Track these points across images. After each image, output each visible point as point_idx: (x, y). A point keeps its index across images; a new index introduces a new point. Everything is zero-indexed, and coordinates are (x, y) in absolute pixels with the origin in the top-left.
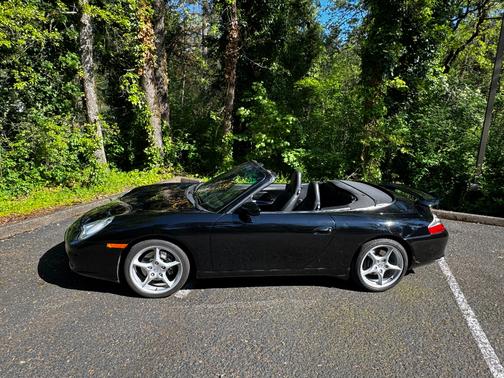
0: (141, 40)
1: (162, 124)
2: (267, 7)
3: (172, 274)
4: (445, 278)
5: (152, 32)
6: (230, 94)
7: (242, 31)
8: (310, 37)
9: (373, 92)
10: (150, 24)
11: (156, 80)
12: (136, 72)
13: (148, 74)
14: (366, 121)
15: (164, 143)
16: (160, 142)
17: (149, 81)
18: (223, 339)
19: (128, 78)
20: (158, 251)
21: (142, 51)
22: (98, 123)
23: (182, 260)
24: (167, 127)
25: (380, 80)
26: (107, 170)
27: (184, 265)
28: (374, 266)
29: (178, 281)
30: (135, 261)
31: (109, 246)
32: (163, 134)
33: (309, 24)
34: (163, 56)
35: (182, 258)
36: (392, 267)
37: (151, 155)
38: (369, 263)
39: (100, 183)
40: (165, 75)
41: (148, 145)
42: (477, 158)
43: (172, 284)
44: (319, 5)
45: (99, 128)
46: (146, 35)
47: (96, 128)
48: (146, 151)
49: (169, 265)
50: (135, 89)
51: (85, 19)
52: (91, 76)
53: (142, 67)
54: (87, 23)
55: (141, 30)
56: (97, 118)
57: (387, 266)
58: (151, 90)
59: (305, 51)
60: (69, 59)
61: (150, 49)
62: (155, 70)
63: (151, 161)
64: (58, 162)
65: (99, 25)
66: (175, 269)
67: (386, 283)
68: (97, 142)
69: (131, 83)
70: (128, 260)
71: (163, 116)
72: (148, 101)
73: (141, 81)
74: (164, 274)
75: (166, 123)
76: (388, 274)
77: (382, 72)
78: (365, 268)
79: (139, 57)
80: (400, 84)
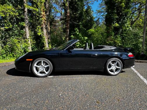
0: (42, 17)
1: (48, 41)
2: (78, 9)
3: (47, 69)
4: (136, 73)
5: (45, 15)
6: (68, 31)
7: (70, 14)
8: (91, 20)
9: (109, 28)
10: (44, 13)
11: (46, 28)
12: (41, 26)
13: (44, 26)
14: (108, 37)
15: (49, 46)
16: (48, 46)
17: (44, 28)
18: (62, 85)
19: (38, 27)
20: (42, 62)
21: (42, 20)
22: (29, 39)
23: (50, 65)
24: (50, 42)
25: (111, 25)
27: (51, 66)
28: (112, 67)
29: (49, 72)
30: (35, 65)
31: (27, 60)
32: (49, 44)
33: (90, 16)
34: (48, 22)
35: (50, 64)
36: (117, 67)
38: (110, 66)
40: (49, 27)
41: (44, 47)
42: (142, 45)
43: (47, 73)
44: (93, 11)
46: (43, 15)
47: (28, 41)
49: (46, 66)
50: (40, 31)
51: (26, 10)
52: (27, 26)
53: (42, 24)
54: (26, 11)
55: (42, 14)
56: (29, 37)
57: (116, 67)
58: (45, 31)
59: (90, 23)
60: (22, 23)
61: (44, 20)
62: (46, 26)
64: (18, 53)
65: (29, 11)
66: (48, 68)
67: (116, 73)
68: (29, 45)
69: (39, 29)
70: (33, 64)
71: (49, 39)
72: (44, 34)
73: (42, 28)
74: (44, 69)
75: (49, 40)
76: (117, 70)
77: (111, 22)
78: (109, 68)
79: (41, 22)
80: (117, 25)
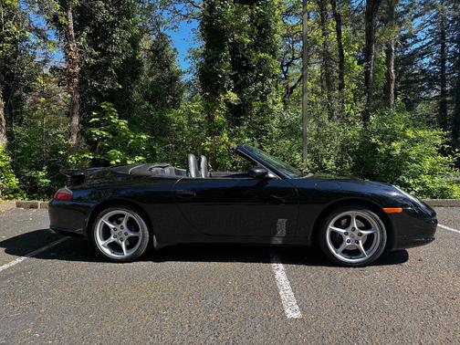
42: (302, 156)
80: (233, 97)
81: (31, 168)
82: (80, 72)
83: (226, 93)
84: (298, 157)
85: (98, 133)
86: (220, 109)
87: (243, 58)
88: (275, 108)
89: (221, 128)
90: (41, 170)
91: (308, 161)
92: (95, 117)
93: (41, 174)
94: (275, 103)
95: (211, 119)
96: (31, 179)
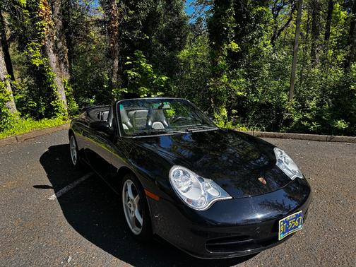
0: (42, 18)
5: (51, 12)
9: (217, 54)
11: (56, 51)
12: (40, 42)
13: (50, 45)
16: (64, 96)
17: (51, 51)
21: (43, 27)
22: (7, 81)
26: (18, 118)
37: (57, 106)
39: (12, 127)
41: (54, 99)
42: (289, 96)
45: (9, 84)
46: (46, 14)
47: (6, 85)
48: (52, 103)
50: (38, 54)
53: (44, 39)
55: (41, 10)
56: (6, 77)
58: (53, 57)
61: (49, 25)
63: (57, 111)
68: (8, 96)
69: (35, 49)
72: (51, 65)
73: (43, 49)
79: (41, 31)
80: (234, 46)
81: (85, 96)
82: (119, 26)
83: (229, 43)
84: (285, 97)
85: (132, 74)
86: (223, 55)
87: (245, 12)
88: (265, 49)
89: (222, 71)
90: (92, 98)
91: (293, 101)
92: (129, 60)
93: (92, 101)
94: (265, 46)
95: (215, 63)
96: (86, 104)
